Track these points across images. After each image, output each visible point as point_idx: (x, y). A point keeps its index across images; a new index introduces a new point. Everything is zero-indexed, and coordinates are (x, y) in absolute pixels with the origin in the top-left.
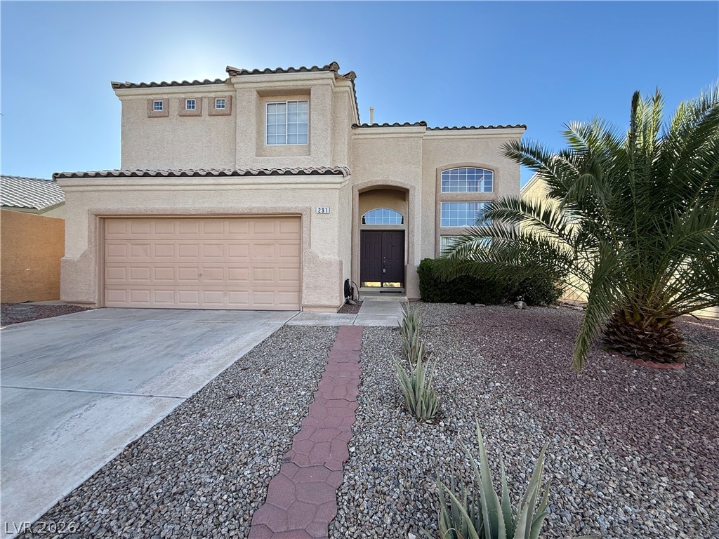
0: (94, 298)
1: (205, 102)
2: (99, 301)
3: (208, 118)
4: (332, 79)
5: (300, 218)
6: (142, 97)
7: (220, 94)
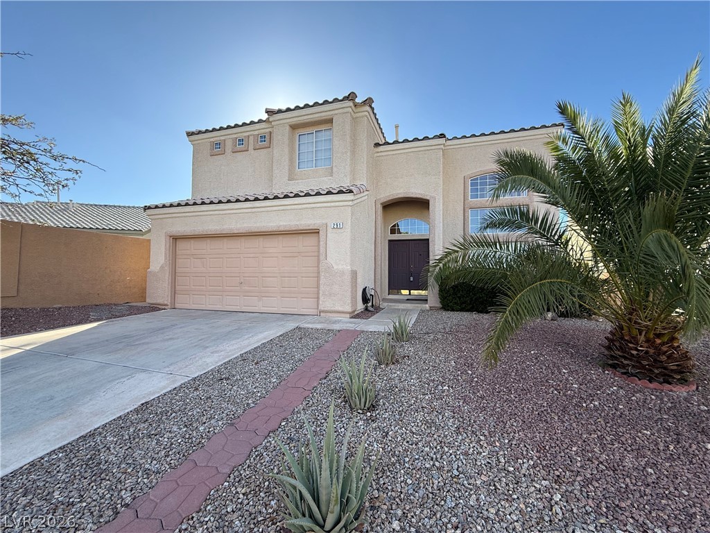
0: (167, 301)
1: (251, 138)
2: (171, 303)
3: (253, 152)
4: (351, 107)
5: (318, 232)
6: (206, 140)
7: (262, 131)
